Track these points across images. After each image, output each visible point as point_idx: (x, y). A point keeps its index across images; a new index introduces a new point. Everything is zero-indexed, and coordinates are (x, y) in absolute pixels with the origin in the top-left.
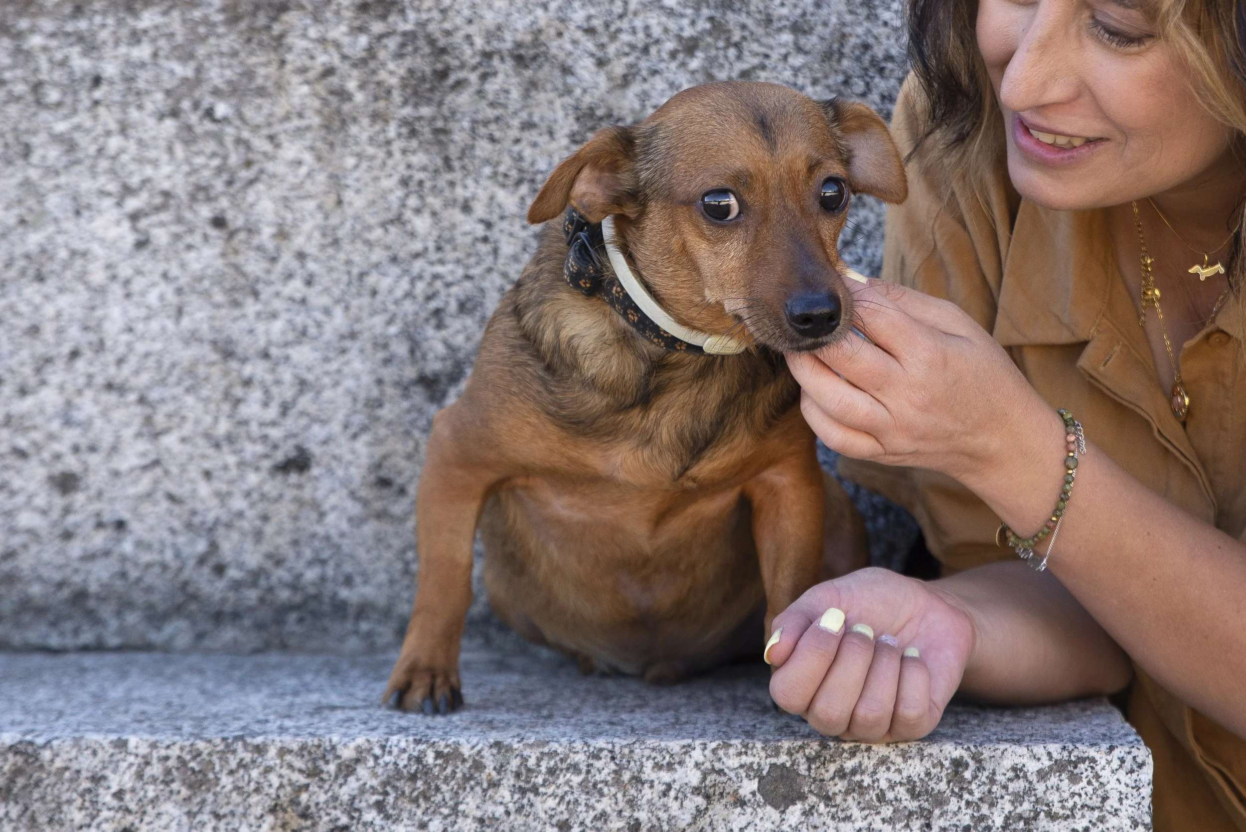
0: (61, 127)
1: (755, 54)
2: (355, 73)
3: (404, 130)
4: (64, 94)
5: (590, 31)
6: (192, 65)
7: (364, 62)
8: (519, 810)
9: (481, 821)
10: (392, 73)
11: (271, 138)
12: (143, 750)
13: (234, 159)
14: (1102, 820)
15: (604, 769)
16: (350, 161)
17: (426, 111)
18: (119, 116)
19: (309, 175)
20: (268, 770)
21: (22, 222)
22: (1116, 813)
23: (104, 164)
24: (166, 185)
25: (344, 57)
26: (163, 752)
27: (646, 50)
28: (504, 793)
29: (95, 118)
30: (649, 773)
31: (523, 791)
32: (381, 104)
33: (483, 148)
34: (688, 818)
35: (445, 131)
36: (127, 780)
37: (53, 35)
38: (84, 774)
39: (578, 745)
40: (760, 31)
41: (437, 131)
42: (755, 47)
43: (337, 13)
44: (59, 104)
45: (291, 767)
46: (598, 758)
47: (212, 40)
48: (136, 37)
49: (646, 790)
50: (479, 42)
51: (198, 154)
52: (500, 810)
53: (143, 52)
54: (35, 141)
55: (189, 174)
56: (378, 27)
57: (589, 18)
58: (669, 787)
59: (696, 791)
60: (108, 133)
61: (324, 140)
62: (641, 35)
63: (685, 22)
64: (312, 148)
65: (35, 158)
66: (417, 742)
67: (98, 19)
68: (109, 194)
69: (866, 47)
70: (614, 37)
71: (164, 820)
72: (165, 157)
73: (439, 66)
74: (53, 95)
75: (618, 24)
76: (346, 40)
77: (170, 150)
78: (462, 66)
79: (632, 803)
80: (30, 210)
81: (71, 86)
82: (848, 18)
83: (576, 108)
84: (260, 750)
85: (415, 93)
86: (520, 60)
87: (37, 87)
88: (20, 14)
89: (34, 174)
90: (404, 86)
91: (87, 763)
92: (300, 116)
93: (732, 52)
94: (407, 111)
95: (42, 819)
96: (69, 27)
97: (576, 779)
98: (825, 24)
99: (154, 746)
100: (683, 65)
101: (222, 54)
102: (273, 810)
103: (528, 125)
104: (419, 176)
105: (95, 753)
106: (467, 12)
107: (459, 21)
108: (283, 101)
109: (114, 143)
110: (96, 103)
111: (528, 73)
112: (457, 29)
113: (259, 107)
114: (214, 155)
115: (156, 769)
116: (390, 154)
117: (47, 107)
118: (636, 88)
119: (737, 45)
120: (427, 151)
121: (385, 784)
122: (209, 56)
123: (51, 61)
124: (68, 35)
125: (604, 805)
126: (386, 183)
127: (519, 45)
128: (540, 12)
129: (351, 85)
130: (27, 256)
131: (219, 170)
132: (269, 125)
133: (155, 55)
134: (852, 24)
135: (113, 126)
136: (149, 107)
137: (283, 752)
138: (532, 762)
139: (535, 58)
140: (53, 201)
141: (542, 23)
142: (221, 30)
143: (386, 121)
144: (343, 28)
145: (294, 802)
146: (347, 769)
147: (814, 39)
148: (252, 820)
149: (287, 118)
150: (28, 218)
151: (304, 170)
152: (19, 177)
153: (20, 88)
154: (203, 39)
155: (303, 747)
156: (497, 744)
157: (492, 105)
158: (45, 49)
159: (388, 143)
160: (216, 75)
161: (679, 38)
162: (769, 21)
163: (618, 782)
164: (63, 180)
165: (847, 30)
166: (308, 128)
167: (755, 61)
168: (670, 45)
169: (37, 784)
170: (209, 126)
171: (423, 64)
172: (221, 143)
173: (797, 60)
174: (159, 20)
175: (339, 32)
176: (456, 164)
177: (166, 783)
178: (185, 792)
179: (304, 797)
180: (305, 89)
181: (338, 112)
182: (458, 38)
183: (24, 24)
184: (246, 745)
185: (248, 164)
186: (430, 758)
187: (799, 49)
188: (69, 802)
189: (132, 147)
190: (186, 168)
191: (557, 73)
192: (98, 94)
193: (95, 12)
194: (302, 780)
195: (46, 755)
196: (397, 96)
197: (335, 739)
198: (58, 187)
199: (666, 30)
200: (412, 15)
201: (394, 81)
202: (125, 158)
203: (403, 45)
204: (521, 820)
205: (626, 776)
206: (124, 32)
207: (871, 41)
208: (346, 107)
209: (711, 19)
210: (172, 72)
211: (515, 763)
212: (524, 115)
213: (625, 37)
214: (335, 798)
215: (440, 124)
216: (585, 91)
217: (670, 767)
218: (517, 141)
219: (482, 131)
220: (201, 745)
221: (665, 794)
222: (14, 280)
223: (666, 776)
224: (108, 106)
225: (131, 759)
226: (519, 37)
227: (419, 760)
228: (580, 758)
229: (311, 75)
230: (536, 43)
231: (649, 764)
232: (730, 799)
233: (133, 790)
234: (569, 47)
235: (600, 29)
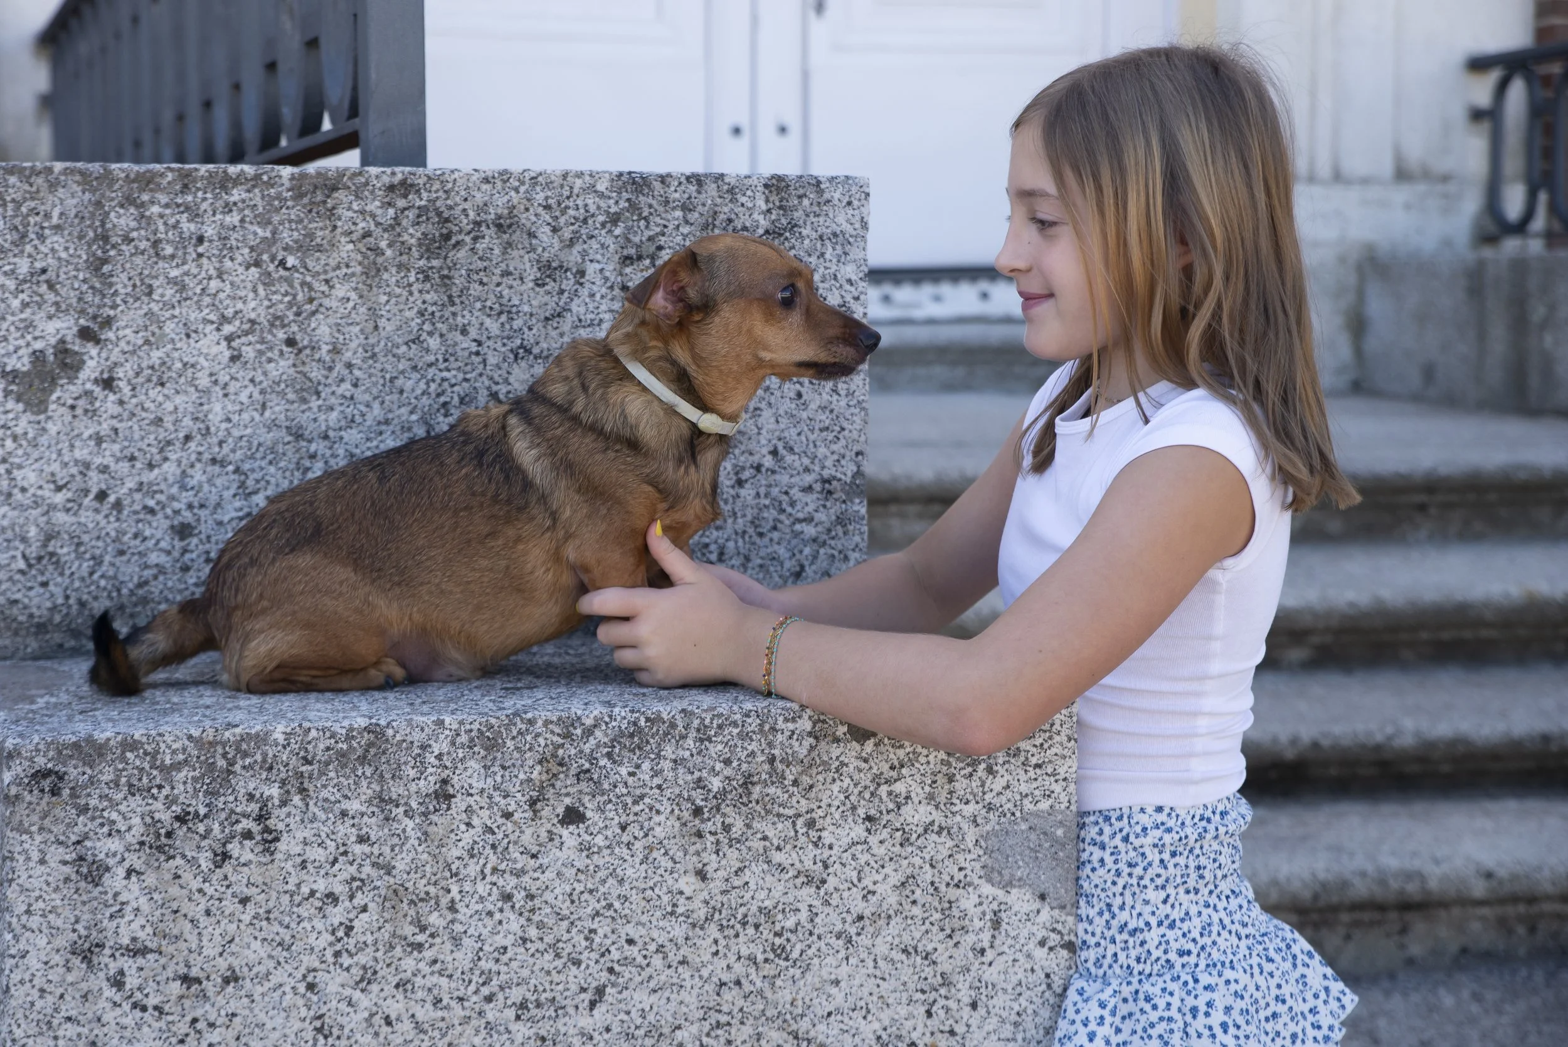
0: (174, 273)
1: (658, 225)
2: (386, 235)
3: (420, 276)
4: (176, 248)
5: (547, 207)
6: (270, 227)
7: (392, 227)
8: (699, 753)
9: (675, 761)
10: (412, 236)
11: (327, 281)
12: (455, 726)
13: (300, 297)
14: (1050, 738)
15: (753, 723)
16: (383, 299)
17: (435, 263)
18: (217, 265)
19: (354, 308)
20: (538, 735)
21: (147, 342)
22: (1059, 733)
23: (207, 300)
24: (253, 316)
25: (378, 224)
26: (468, 727)
27: (585, 221)
28: (690, 742)
29: (200, 266)
30: (781, 724)
31: (702, 740)
32: (405, 257)
33: (475, 289)
34: (805, 752)
35: (449, 277)
36: (445, 747)
37: (167, 206)
38: (416, 744)
39: (735, 708)
40: (661, 209)
41: (443, 277)
42: (658, 220)
43: (372, 192)
44: (173, 257)
45: (552, 732)
46: (748, 716)
47: (284, 210)
48: (228, 208)
49: (779, 736)
50: (472, 214)
51: (275, 293)
52: (688, 753)
53: (234, 219)
54: (155, 283)
55: (269, 307)
56: (401, 203)
57: (547, 198)
58: (793, 732)
59: (810, 734)
60: (210, 278)
61: (364, 283)
62: (582, 211)
63: (612, 202)
64: (356, 289)
65: (155, 297)
66: (632, 711)
67: (200, 194)
68: (212, 322)
69: (730, 221)
70: (564, 212)
71: (470, 771)
72: (251, 295)
73: (444, 231)
74: (169, 250)
75: (567, 203)
76: (379, 212)
77: (255, 290)
78: (460, 232)
79: (770, 745)
80: (153, 334)
81: (181, 243)
82: (719, 201)
83: (538, 261)
84: (531, 722)
85: (428, 250)
86: (499, 226)
87: (156, 243)
88: (142, 190)
89: (155, 307)
90: (420, 245)
91: (417, 737)
92: (348, 266)
93: (642, 223)
94: (422, 263)
95: (388, 776)
96: (179, 201)
97: (736, 731)
98: (704, 205)
99: (461, 723)
100: (610, 231)
101: (290, 221)
102: (540, 762)
103: (506, 273)
104: (431, 309)
105: (422, 730)
106: (463, 193)
107: (458, 199)
108: (335, 255)
109: (214, 284)
110: (200, 255)
111: (506, 237)
112: (456, 205)
113: (318, 259)
114: (286, 294)
115: (464, 739)
116: (411, 294)
117: (164, 258)
118: (578, 247)
119: (645, 218)
120: (436, 291)
121: (612, 741)
122: (281, 223)
123: (165, 224)
124: (178, 206)
125: (752, 747)
126: (408, 314)
127: (500, 217)
128: (513, 193)
129: (383, 244)
130: (152, 368)
131: (290, 305)
132: (326, 272)
133: (242, 221)
134: (721, 205)
135: (212, 272)
136: (240, 259)
137: (547, 723)
138: (707, 721)
139: (510, 226)
140: (169, 327)
141: (515, 201)
142: (290, 203)
143: (409, 270)
144: (377, 203)
145: (555, 756)
146: (589, 732)
147: (696, 215)
148: (527, 769)
149: (338, 267)
150: (152, 339)
151: (351, 304)
152: (145, 309)
153: (144, 245)
154: (278, 210)
155: (559, 719)
156: (683, 711)
157: (480, 259)
158: (161, 216)
159: (410, 285)
160: (287, 236)
161: (608, 213)
162: (667, 202)
163: (761, 731)
164: (177, 312)
165: (718, 209)
166: (353, 275)
167: (658, 230)
168: (601, 218)
169: (384, 753)
170: (282, 272)
171: (431, 228)
172: (292, 286)
173: (685, 230)
174: (244, 195)
175: (374, 206)
176: (457, 300)
177: (471, 748)
178: (483, 753)
179: (560, 752)
180: (351, 246)
181: (375, 263)
182: (457, 211)
183: (145, 197)
184: (522, 720)
185: (311, 300)
186: (642, 723)
187: (687, 222)
188: (406, 763)
189: (228, 288)
190: (266, 303)
191: (525, 236)
192: (200, 250)
193: (198, 189)
194: (561, 741)
195: (390, 732)
196: (415, 253)
197: (579, 713)
198: (174, 317)
199: (599, 208)
200: (425, 195)
201: (413, 241)
202: (222, 295)
203: (419, 216)
204: (700, 759)
205: (767, 727)
206: (219, 204)
207: (733, 216)
208: (380, 260)
209: (628, 200)
210: (255, 234)
211: (696, 723)
212: (503, 266)
213: (571, 212)
214: (581, 752)
215: (446, 272)
216: (544, 249)
217: (794, 720)
218: (498, 285)
219: (475, 277)
220: (493, 721)
221: (790, 738)
222: (142, 385)
223: (791, 726)
224: (209, 258)
225: (447, 732)
226: (499, 211)
227: (635, 724)
228: (738, 717)
229: (354, 237)
230: (511, 215)
231: (781, 719)
232: (830, 738)
233: (449, 753)
234: (533, 219)
235: (555, 206)
